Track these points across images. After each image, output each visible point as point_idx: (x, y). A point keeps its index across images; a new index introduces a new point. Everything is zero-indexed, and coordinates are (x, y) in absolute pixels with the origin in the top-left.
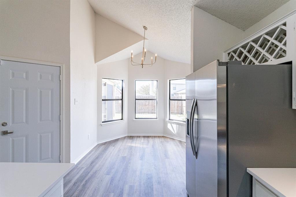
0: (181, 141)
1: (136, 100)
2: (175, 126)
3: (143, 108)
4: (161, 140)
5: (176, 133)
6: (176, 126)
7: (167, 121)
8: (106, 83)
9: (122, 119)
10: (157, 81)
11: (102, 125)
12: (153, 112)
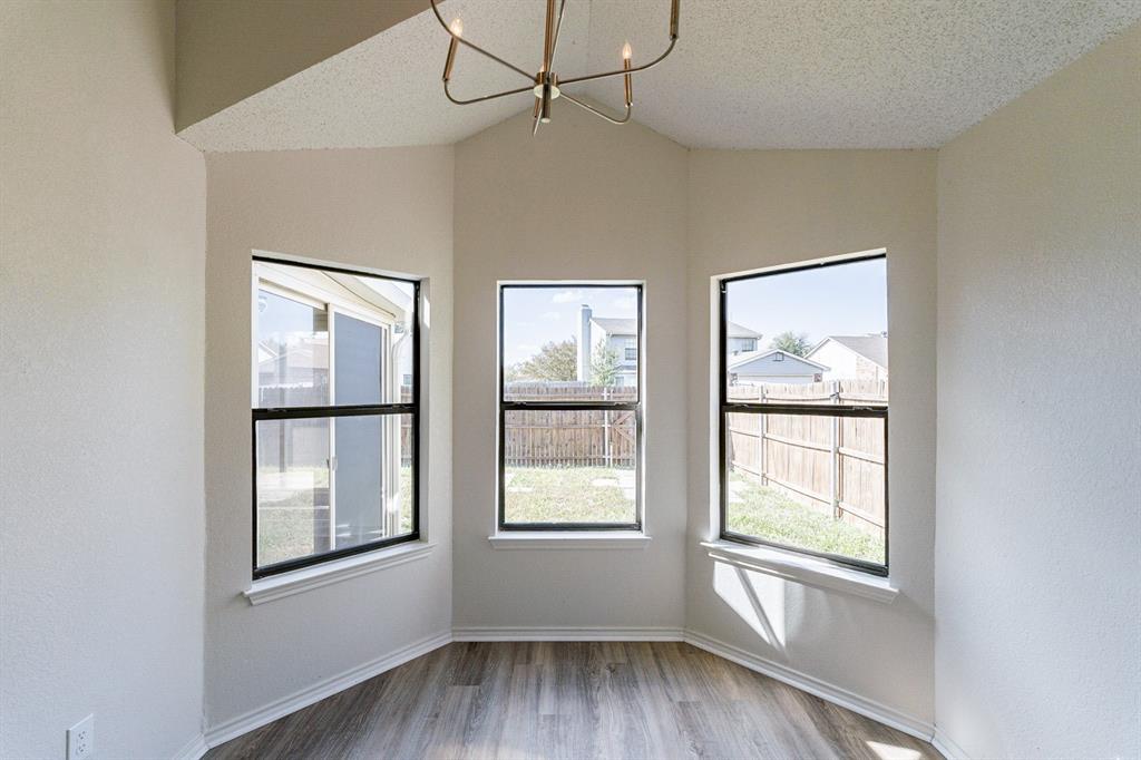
0: (821, 701)
1: (507, 412)
2: (771, 590)
3: (548, 442)
4: (678, 698)
5: (782, 642)
6: (786, 588)
7: (706, 550)
8: (326, 306)
9: (415, 536)
10: (640, 287)
11: (248, 600)
12: (593, 456)
